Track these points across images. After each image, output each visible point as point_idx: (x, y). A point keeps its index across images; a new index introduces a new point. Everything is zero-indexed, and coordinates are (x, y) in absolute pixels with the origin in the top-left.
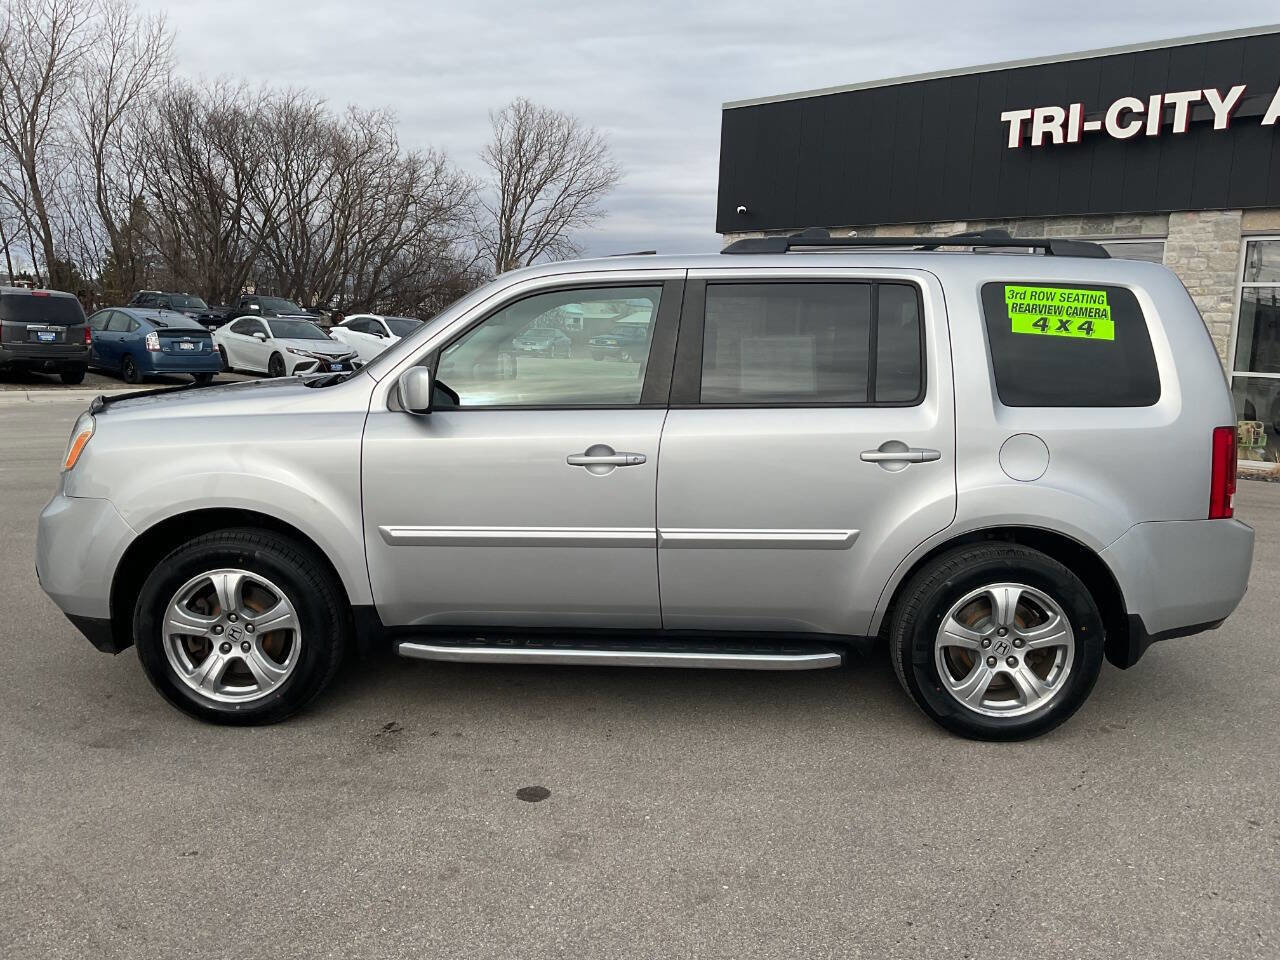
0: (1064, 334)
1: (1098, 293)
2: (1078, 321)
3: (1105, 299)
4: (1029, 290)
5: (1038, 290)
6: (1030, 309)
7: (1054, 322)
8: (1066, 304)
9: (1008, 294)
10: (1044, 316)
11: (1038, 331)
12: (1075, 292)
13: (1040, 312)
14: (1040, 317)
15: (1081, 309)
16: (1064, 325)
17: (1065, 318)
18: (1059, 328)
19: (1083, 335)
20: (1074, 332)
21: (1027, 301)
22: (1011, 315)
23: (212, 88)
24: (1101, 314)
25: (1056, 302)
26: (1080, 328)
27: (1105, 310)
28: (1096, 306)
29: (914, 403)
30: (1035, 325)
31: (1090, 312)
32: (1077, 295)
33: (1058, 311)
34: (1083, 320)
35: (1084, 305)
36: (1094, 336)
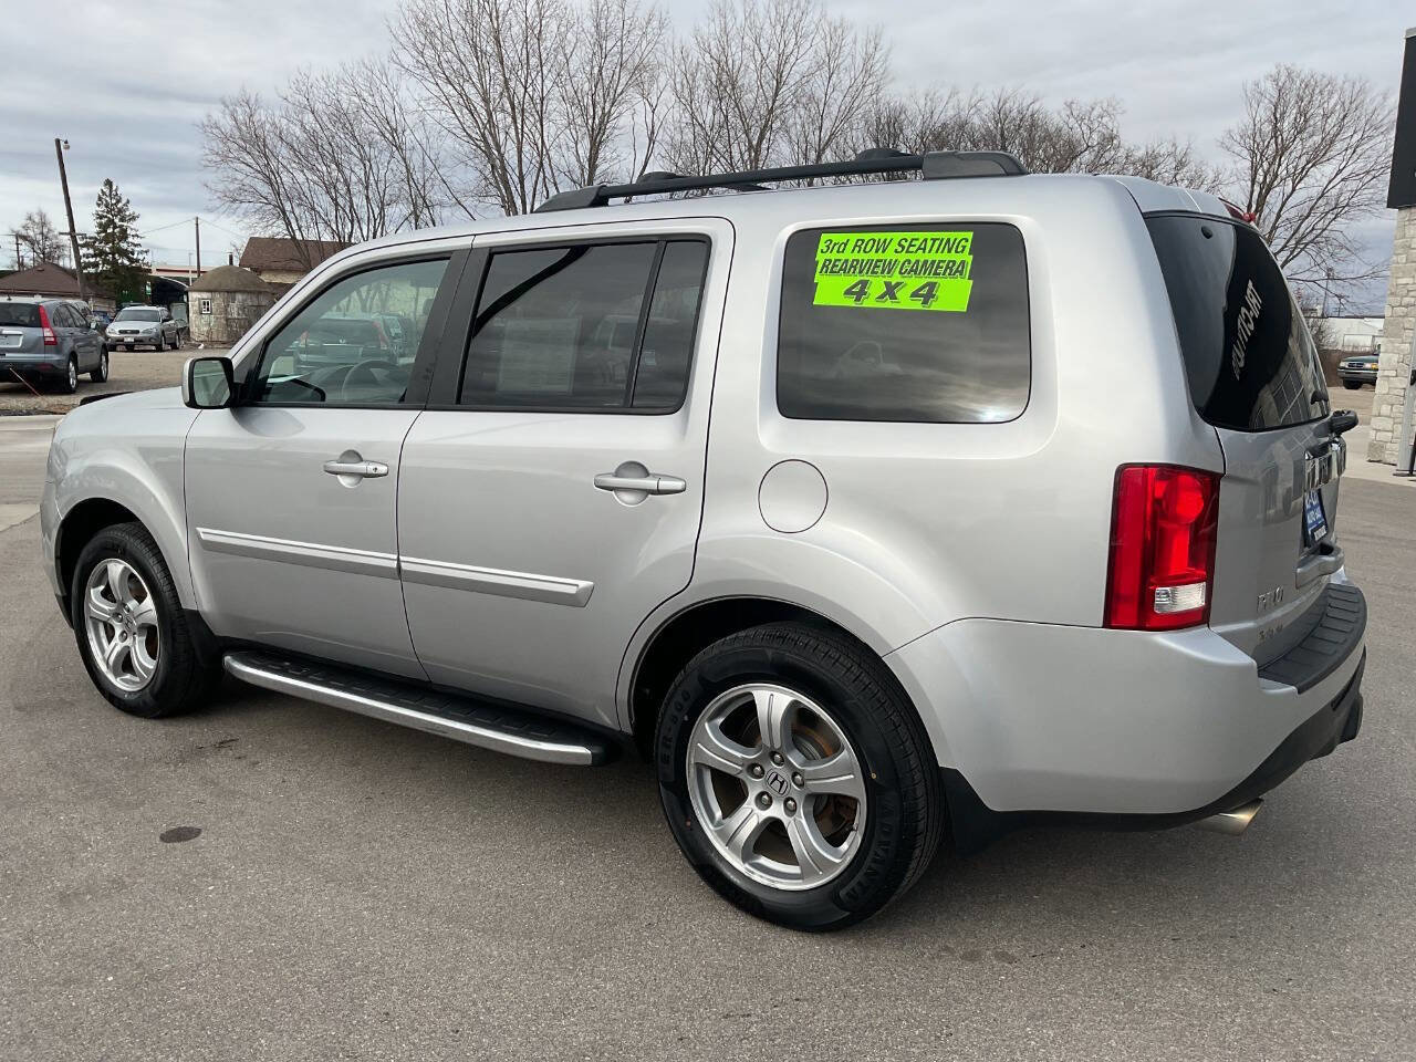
0: (888, 304)
1: (960, 235)
2: (915, 283)
3: (968, 245)
4: (854, 237)
5: (867, 236)
6: (847, 268)
7: (877, 285)
8: (902, 257)
9: (822, 246)
10: (866, 278)
11: (850, 302)
12: (921, 235)
13: (860, 272)
14: (859, 278)
15: (926, 262)
16: (891, 291)
17: (895, 278)
18: (882, 297)
19: (917, 305)
20: (905, 301)
21: (848, 255)
22: (818, 278)
23: (922, 102)
24: (953, 270)
25: (889, 255)
26: (915, 294)
27: (963, 262)
28: (953, 256)
29: (669, 410)
30: (848, 292)
31: (938, 267)
32: (926, 240)
33: (889, 267)
34: (923, 281)
35: (930, 257)
36: (935, 306)
